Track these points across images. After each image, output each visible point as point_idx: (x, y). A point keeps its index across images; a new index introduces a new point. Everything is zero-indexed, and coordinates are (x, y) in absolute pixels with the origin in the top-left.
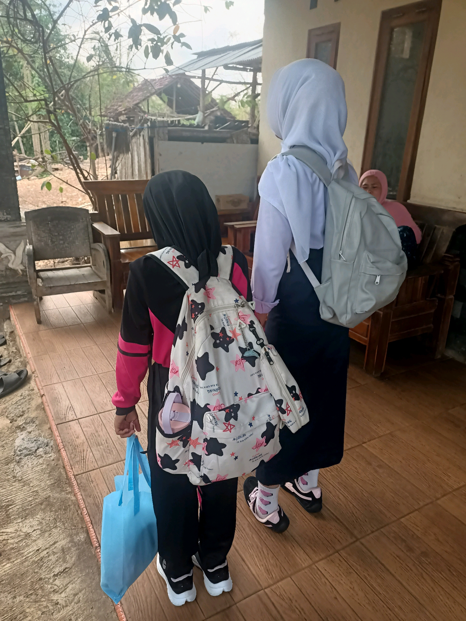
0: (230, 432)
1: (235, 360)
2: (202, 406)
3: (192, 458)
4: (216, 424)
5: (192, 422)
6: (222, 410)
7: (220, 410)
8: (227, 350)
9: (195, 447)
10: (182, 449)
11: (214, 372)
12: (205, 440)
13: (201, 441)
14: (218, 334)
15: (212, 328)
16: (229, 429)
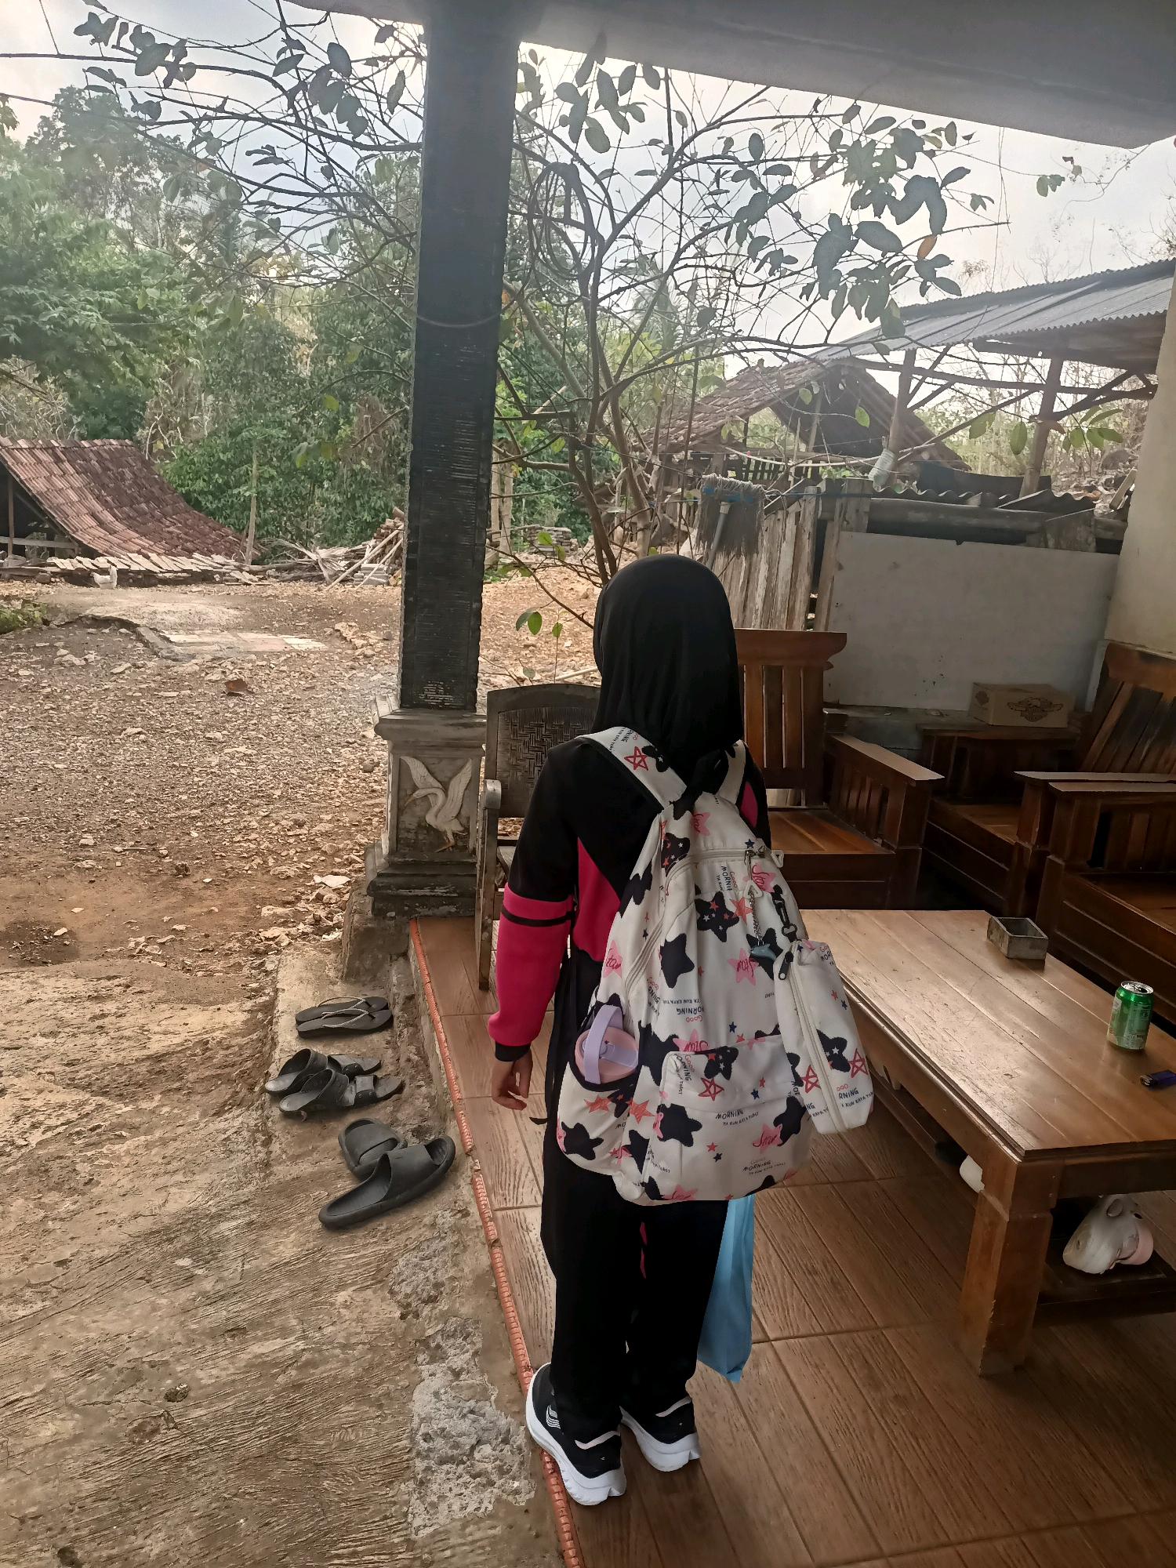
0: (713, 1099)
1: (738, 958)
2: (663, 1038)
3: (629, 1143)
4: (688, 1077)
5: (638, 1069)
6: (701, 1053)
7: (697, 1053)
8: (723, 937)
9: (638, 1119)
10: (613, 1119)
11: (693, 974)
12: (661, 1108)
13: (652, 1109)
14: (708, 904)
15: (698, 891)
16: (712, 1092)
